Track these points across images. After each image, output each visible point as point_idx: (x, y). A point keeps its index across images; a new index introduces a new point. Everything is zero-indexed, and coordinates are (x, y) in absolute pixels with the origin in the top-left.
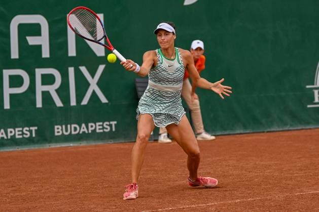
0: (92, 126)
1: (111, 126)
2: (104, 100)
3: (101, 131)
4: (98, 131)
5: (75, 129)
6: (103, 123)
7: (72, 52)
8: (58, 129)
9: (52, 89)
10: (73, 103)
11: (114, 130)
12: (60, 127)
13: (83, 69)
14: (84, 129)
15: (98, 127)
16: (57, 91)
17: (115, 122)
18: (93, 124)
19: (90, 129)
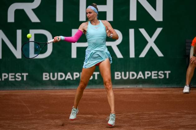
0: (148, 74)
1: (165, 74)
2: (160, 54)
3: (156, 78)
4: (153, 77)
5: (133, 75)
6: (158, 72)
7: (133, 17)
8: (118, 74)
9: (114, 45)
10: (132, 55)
11: (167, 77)
12: (120, 73)
13: (143, 31)
14: (141, 75)
15: (153, 75)
16: (118, 46)
17: (170, 72)
18: (150, 73)
19: (146, 76)
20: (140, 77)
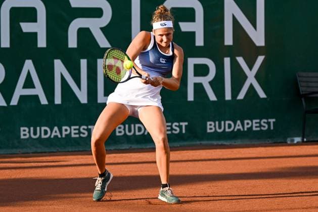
0: (248, 124)
1: (269, 123)
2: (262, 95)
3: (258, 129)
4: (254, 129)
5: (230, 126)
6: (261, 121)
7: (229, 40)
9: (205, 81)
10: (228, 96)
11: (272, 128)
12: (213, 123)
13: (240, 60)
14: (239, 126)
15: (253, 124)
16: (210, 83)
17: (274, 120)
18: (250, 122)
19: (246, 127)
20: (239, 128)
